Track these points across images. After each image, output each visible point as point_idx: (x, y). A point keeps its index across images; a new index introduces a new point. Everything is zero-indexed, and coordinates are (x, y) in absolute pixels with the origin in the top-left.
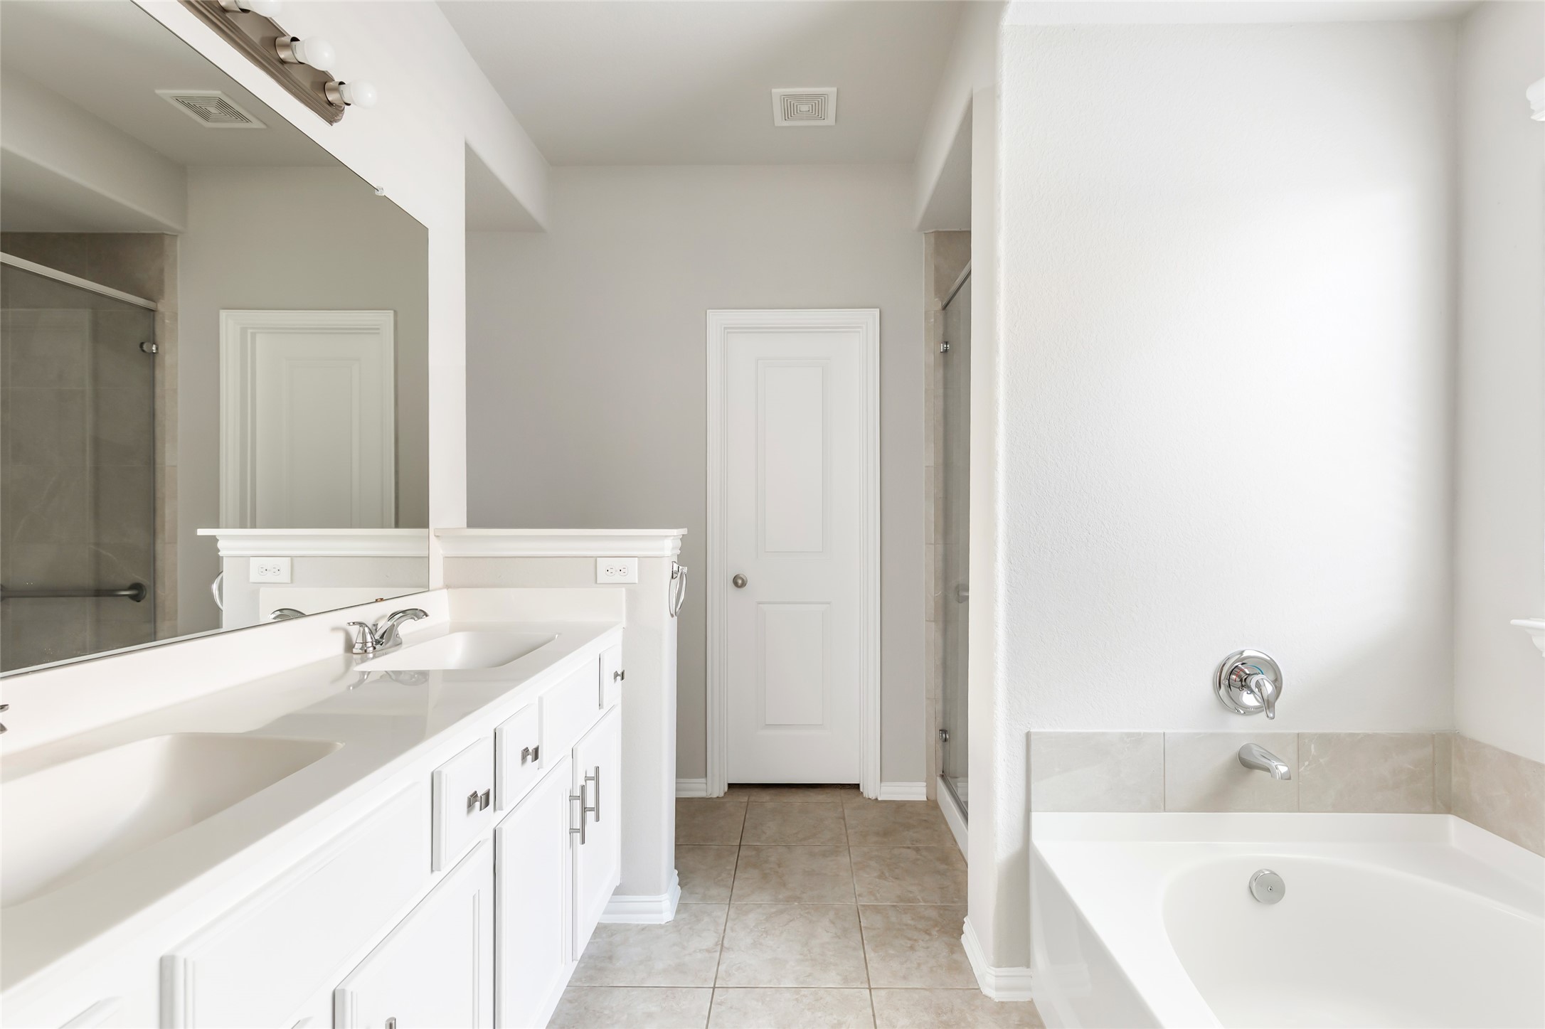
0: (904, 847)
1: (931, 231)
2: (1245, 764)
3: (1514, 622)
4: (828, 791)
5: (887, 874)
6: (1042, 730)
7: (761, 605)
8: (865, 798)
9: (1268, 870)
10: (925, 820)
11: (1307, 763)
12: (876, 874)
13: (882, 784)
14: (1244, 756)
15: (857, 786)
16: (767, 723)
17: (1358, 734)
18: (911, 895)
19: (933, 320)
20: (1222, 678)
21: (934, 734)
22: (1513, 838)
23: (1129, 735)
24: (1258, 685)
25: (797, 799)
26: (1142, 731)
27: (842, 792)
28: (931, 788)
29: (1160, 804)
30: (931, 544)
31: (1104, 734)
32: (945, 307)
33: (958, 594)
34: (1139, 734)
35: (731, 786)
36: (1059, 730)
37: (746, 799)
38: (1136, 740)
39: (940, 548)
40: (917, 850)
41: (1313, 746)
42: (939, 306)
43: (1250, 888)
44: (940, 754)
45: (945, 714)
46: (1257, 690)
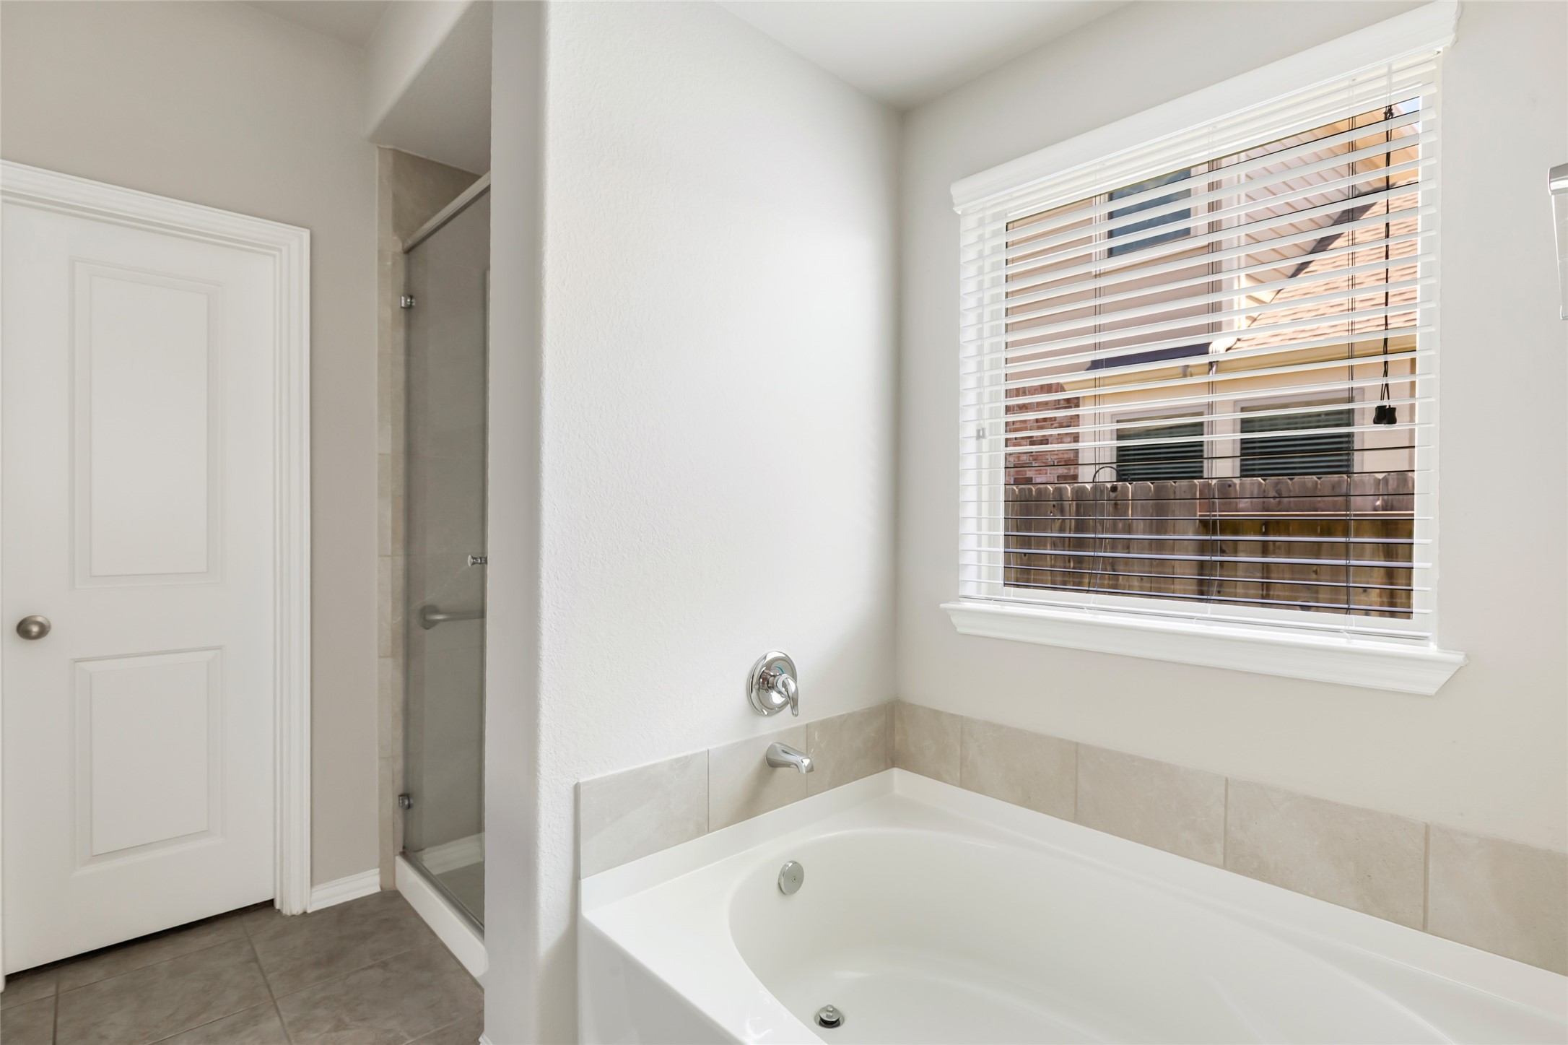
0: (363, 969)
1: (388, 147)
2: (772, 764)
3: (942, 606)
4: (217, 925)
5: (347, 1020)
6: (592, 778)
7: (79, 663)
8: (285, 917)
9: (791, 862)
10: (386, 920)
11: (812, 751)
12: (328, 1027)
13: (314, 890)
14: (771, 757)
15: (270, 903)
16: (95, 854)
17: (844, 715)
18: (391, 1035)
19: (389, 263)
20: (754, 683)
21: (391, 801)
22: (937, 776)
23: (678, 760)
24: (784, 685)
25: (163, 956)
26: (689, 753)
27: (246, 921)
28: (388, 871)
29: (705, 827)
30: (385, 556)
31: (655, 765)
32: (408, 251)
33: (425, 619)
34: (686, 757)
35: (10, 979)
36: (610, 773)
37: (51, 990)
38: (684, 763)
39: (400, 561)
40: (384, 965)
41: (816, 734)
42: (399, 248)
43: (779, 884)
44: (400, 826)
45: (407, 773)
46: (784, 689)
